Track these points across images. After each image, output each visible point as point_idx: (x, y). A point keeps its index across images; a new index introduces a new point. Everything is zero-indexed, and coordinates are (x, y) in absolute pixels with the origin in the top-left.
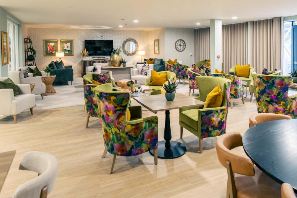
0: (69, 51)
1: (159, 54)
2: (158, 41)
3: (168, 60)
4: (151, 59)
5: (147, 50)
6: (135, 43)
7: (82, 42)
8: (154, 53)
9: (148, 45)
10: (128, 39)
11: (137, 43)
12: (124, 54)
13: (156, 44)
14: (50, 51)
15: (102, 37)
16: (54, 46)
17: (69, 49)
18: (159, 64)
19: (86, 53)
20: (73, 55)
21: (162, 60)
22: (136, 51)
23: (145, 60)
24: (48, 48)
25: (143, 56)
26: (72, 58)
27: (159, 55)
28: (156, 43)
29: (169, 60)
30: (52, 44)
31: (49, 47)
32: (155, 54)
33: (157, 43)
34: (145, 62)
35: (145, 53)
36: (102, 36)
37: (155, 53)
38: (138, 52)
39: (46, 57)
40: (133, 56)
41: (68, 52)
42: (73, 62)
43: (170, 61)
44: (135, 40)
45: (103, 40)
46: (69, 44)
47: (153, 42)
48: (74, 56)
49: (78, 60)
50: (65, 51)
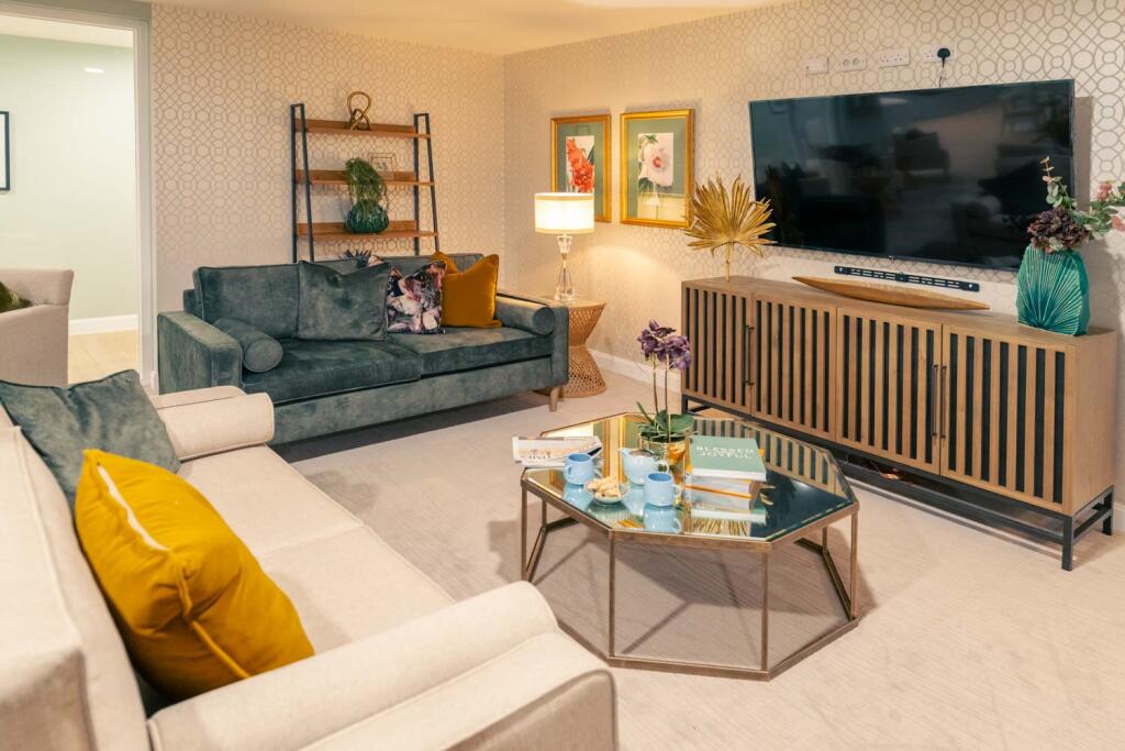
0: (665, 191)
14: (576, 189)
15: (946, 52)
16: (593, 155)
17: (668, 178)
24: (568, 167)
30: (585, 144)
36: (946, 44)
46: (666, 141)
50: (645, 187)
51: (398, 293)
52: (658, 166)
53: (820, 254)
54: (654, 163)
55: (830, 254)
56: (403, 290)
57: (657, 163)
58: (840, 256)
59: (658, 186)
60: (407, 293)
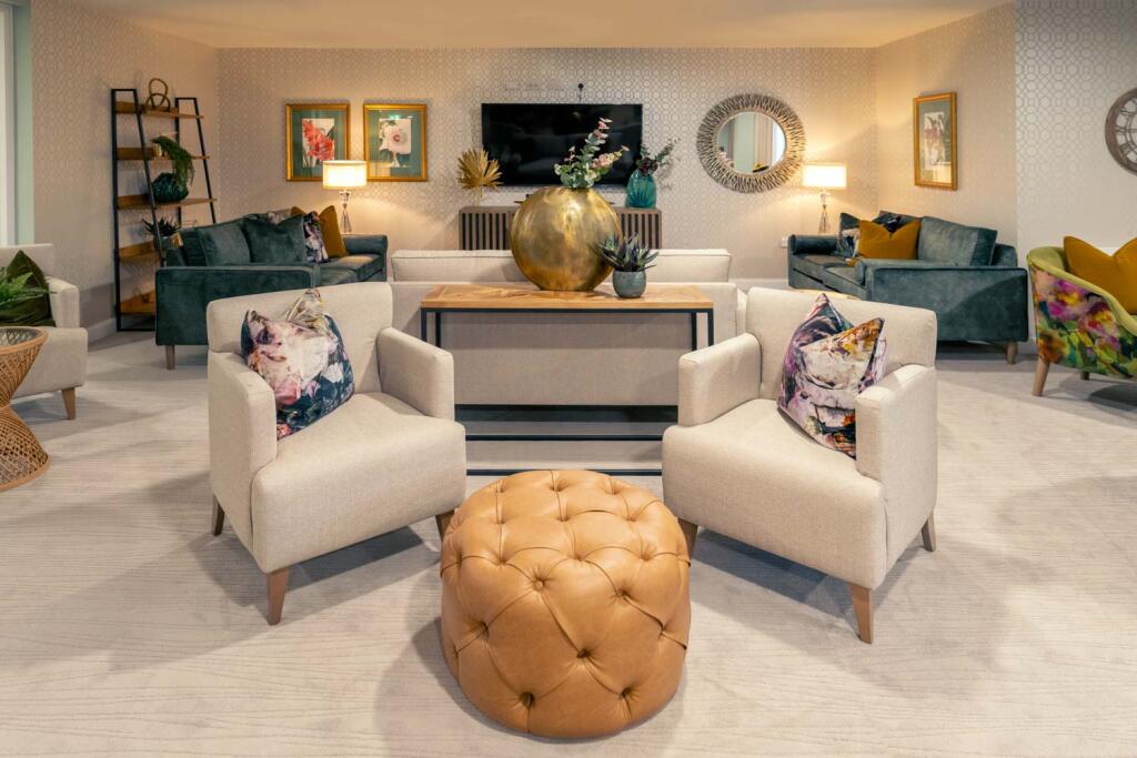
0: (403, 158)
1: (954, 186)
2: (950, 103)
3: (1061, 245)
4: (890, 215)
5: (863, 161)
6: (781, 119)
7: (472, 113)
8: (917, 177)
9: (873, 133)
10: (739, 97)
11: (796, 118)
12: (714, 183)
13: (927, 125)
14: (315, 158)
15: (581, 86)
16: (332, 134)
17: (406, 148)
18: (964, 264)
19: (487, 168)
20: (426, 180)
21: (989, 235)
22: (791, 163)
23: (848, 221)
24: (305, 141)
25: (836, 193)
26: (423, 194)
27: (960, 194)
28: (932, 118)
29: (1067, 240)
30: (324, 124)
31: (310, 139)
32: (918, 183)
33: (935, 116)
34: (847, 232)
35: (849, 179)
36: (581, 81)
37: (923, 178)
38: (797, 173)
39: (294, 185)
40: (769, 194)
41: (401, 164)
42: (427, 213)
43: (1072, 254)
44: (782, 105)
45: (583, 102)
46: (404, 124)
47: (906, 114)
48: (432, 183)
49: (451, 205)
50: (386, 156)
51: (307, 235)
52: (397, 141)
53: (516, 188)
54: (394, 138)
55: (523, 188)
56: (310, 233)
57: (396, 139)
58: (528, 189)
59: (398, 155)
60: (313, 235)
